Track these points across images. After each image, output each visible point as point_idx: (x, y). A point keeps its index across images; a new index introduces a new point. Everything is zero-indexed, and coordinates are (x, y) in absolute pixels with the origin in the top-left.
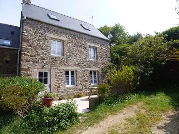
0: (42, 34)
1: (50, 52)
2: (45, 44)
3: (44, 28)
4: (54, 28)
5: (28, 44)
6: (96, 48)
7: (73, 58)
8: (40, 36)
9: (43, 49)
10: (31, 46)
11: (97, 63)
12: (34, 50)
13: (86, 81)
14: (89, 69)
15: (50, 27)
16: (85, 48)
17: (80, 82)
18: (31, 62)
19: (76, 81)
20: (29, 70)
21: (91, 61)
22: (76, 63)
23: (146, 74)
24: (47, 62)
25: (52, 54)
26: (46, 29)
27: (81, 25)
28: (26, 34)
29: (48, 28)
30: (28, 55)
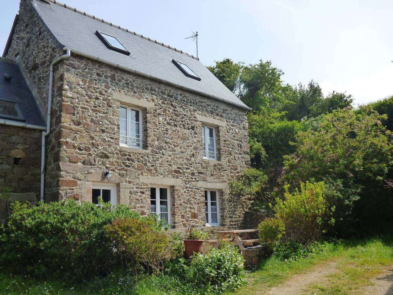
0: (101, 93)
1: (117, 139)
2: (106, 118)
3: (106, 77)
4: (126, 76)
5: (74, 118)
6: (217, 128)
7: (168, 155)
8: (97, 98)
9: (103, 131)
10: (79, 124)
11: (218, 168)
12: (85, 134)
13: (194, 216)
14: (201, 184)
15: (118, 75)
16: (193, 128)
17: (183, 216)
18: (80, 164)
19: (173, 215)
20: (75, 184)
21: (207, 163)
22: (174, 167)
23: (347, 202)
24: (112, 164)
25: (122, 145)
26: (109, 80)
27: (174, 62)
28: (69, 94)
29: (113, 78)
30: (74, 147)
